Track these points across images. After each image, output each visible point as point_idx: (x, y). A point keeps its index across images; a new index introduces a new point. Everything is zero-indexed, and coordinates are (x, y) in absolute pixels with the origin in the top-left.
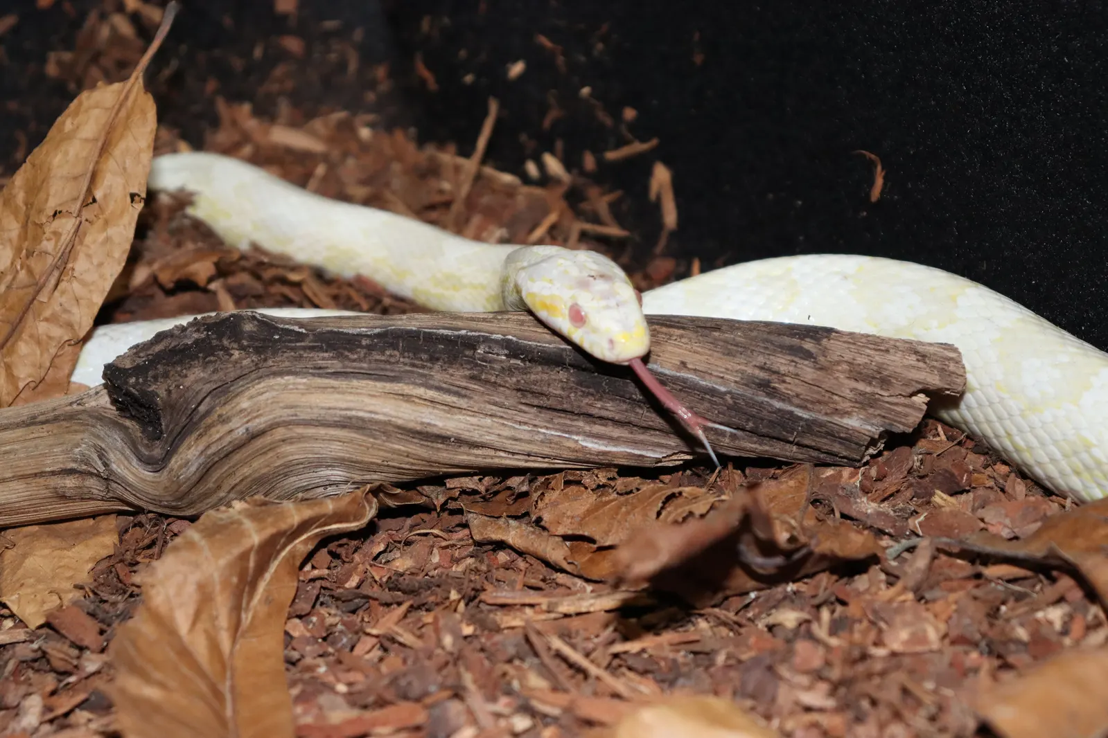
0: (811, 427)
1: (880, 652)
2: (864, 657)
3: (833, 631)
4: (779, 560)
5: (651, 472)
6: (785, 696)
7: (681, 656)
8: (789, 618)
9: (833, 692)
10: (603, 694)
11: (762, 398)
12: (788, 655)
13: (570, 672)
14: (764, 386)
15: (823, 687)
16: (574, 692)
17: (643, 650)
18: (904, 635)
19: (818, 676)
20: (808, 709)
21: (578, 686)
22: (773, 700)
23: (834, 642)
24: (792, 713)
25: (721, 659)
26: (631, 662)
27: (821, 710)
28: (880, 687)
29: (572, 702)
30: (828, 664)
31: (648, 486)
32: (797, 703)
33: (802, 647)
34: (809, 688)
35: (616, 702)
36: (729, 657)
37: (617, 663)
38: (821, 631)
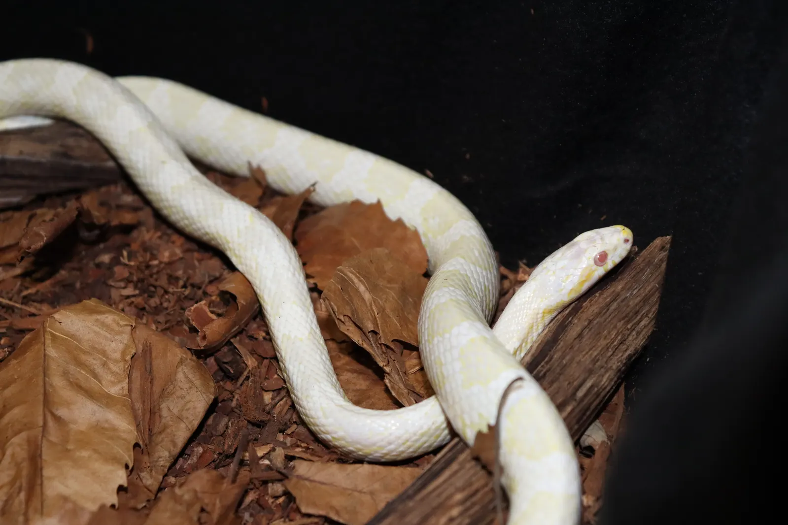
0: (92, 170)
1: (155, 262)
2: (148, 267)
3: (129, 259)
4: (97, 232)
5: (18, 208)
6: (114, 294)
7: (57, 289)
8: (106, 258)
9: (136, 287)
10: (26, 316)
11: (65, 161)
12: (112, 275)
13: (4, 310)
14: (65, 155)
15: (131, 285)
16: (10, 320)
17: (38, 291)
18: (167, 254)
19: (128, 281)
20: (128, 297)
21: (10, 315)
22: (110, 297)
23: (132, 263)
24: (121, 301)
25: (78, 285)
26: (33, 298)
27: (134, 296)
28: (156, 280)
29: (11, 323)
30: (131, 274)
31: (17, 215)
32: (122, 296)
33: (117, 269)
34: (125, 288)
35: (32, 318)
36: (81, 284)
37: (26, 300)
38: (125, 260)
